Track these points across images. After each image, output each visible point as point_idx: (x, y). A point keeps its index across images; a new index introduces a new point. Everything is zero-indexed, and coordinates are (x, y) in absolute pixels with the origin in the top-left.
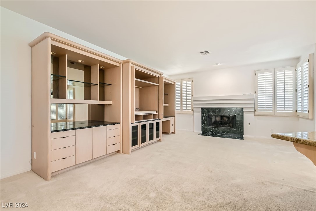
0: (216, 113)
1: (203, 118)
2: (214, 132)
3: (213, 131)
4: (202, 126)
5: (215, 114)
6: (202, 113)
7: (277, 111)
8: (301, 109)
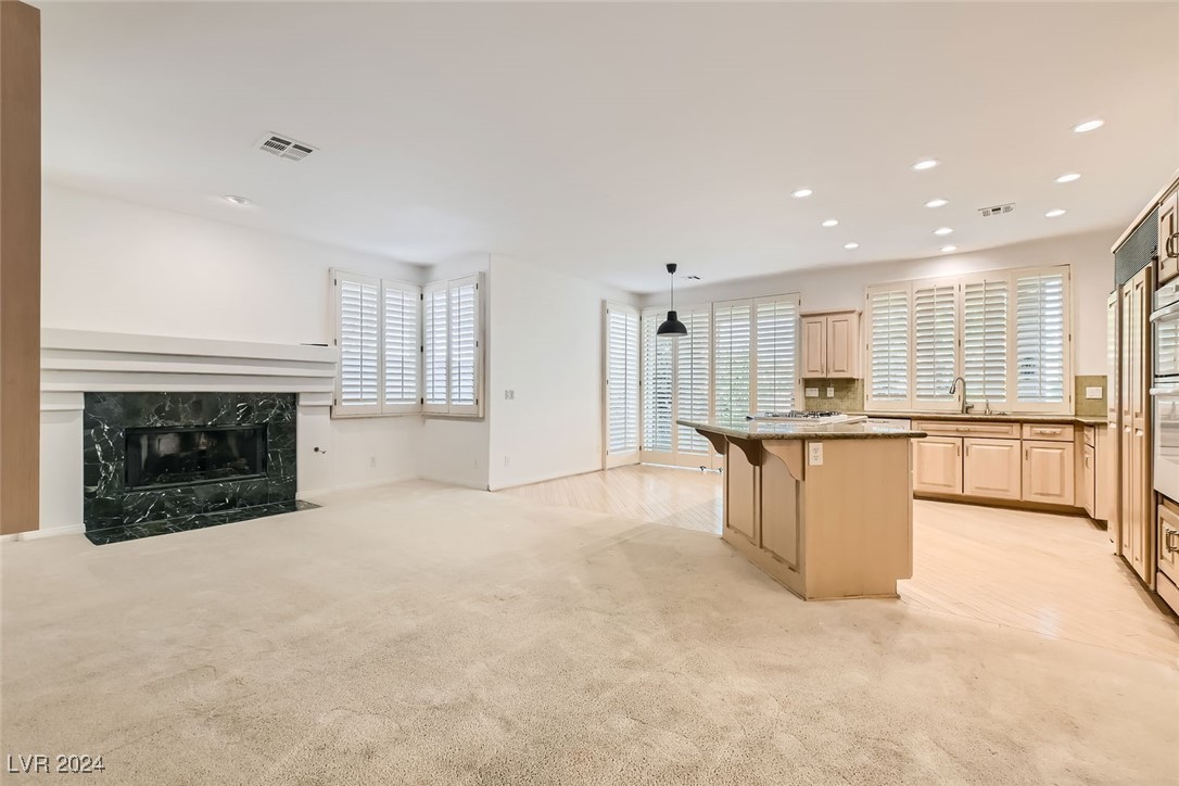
0: (178, 420)
1: (98, 447)
2: (168, 511)
3: (160, 506)
4: (87, 495)
5: (170, 423)
6: (88, 425)
7: (388, 403)
8: (444, 396)
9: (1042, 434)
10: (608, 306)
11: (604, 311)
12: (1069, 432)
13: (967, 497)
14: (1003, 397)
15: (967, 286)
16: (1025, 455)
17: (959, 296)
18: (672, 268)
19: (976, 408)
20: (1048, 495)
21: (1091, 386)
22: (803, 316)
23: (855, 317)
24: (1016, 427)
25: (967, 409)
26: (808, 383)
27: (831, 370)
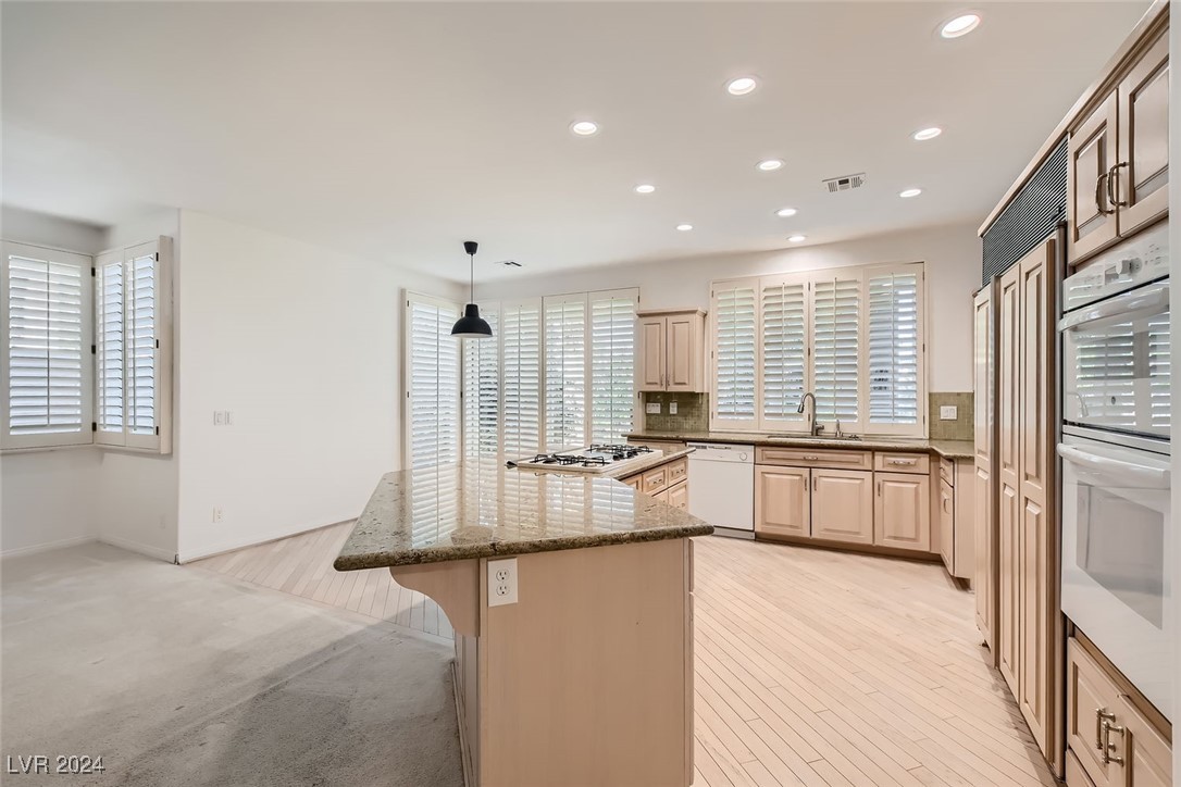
7: (14, 433)
8: (119, 421)
9: (895, 464)
10: (408, 297)
11: (403, 304)
12: (924, 460)
13: (814, 540)
14: (854, 417)
15: (817, 285)
16: (877, 489)
17: (809, 297)
18: (471, 247)
19: (826, 430)
20: (902, 539)
21: (945, 404)
22: (641, 316)
23: (697, 318)
24: (867, 456)
25: (817, 431)
26: (648, 397)
27: (671, 382)
